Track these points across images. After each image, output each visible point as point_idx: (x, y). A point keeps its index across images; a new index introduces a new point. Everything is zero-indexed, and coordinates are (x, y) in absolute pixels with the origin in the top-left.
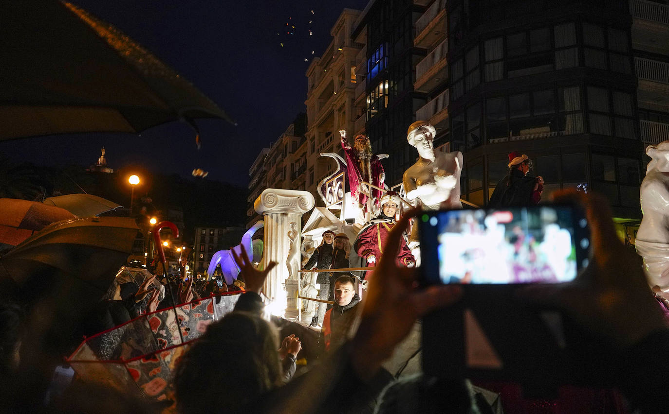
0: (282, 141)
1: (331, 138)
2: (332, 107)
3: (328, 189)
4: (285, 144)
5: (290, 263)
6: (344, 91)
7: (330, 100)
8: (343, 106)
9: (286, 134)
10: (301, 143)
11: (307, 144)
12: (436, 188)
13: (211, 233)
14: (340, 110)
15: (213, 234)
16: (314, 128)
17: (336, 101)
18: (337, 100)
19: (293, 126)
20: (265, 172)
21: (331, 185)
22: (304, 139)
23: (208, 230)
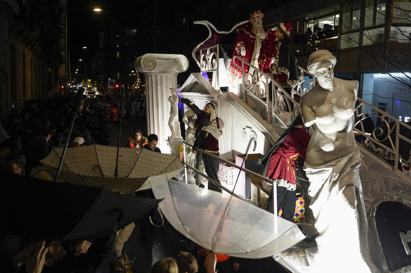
3: (202, 56)
5: (172, 124)
12: (333, 119)
21: (205, 52)
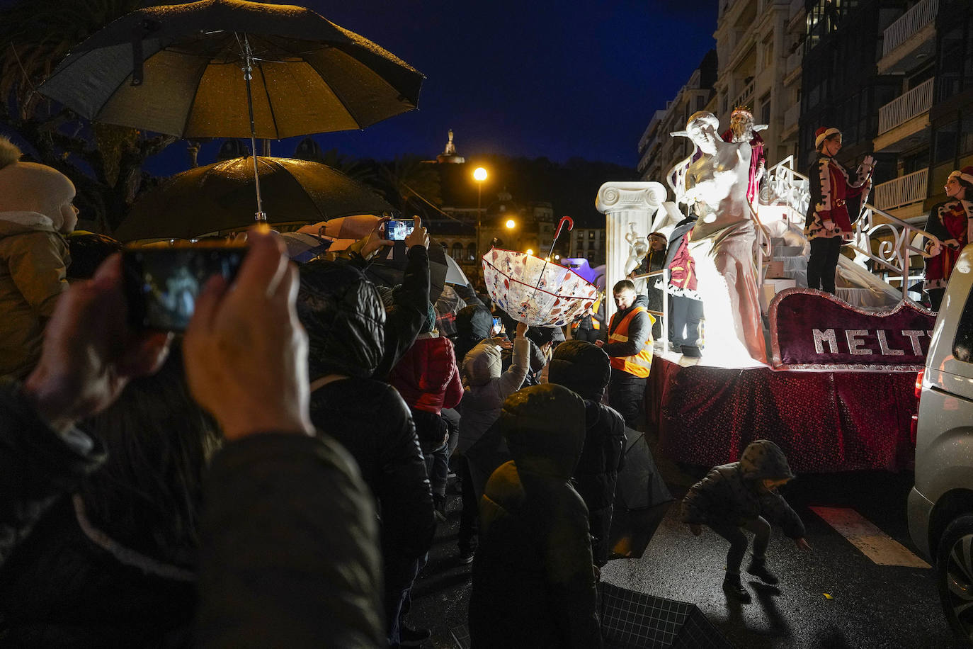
0: (682, 98)
1: (751, 88)
2: (754, 38)
3: (678, 179)
4: (686, 102)
6: (772, 8)
7: (751, 26)
8: (771, 34)
9: (688, 87)
10: (709, 100)
11: (716, 100)
13: (592, 235)
14: (765, 42)
15: (594, 238)
16: (726, 73)
17: (760, 28)
18: (761, 26)
19: (699, 73)
20: (659, 145)
22: (713, 93)
23: (586, 232)
